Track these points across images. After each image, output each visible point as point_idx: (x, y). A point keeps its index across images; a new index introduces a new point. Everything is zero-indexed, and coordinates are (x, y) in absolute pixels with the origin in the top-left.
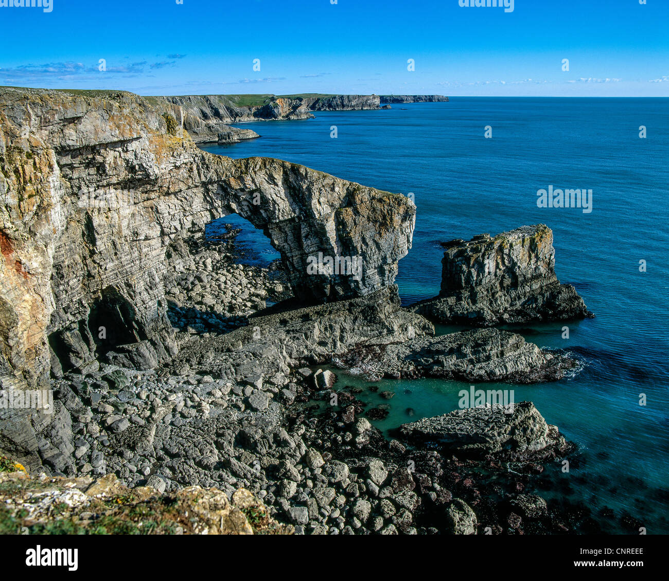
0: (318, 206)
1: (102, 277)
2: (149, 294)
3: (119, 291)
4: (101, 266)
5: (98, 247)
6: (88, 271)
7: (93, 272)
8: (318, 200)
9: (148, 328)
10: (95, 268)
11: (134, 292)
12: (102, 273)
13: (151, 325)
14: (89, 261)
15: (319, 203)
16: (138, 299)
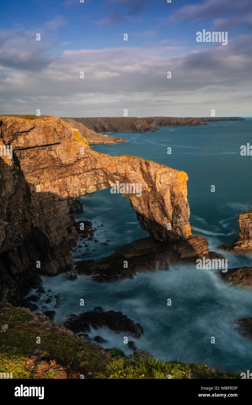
0: (159, 184)
1: (33, 221)
2: (58, 232)
3: (41, 230)
4: (32, 215)
5: (31, 204)
6: (25, 217)
7: (28, 218)
8: (160, 181)
9: (56, 253)
10: (29, 216)
11: (50, 231)
12: (33, 219)
13: (59, 251)
14: (26, 212)
15: (160, 183)
16: (52, 235)
